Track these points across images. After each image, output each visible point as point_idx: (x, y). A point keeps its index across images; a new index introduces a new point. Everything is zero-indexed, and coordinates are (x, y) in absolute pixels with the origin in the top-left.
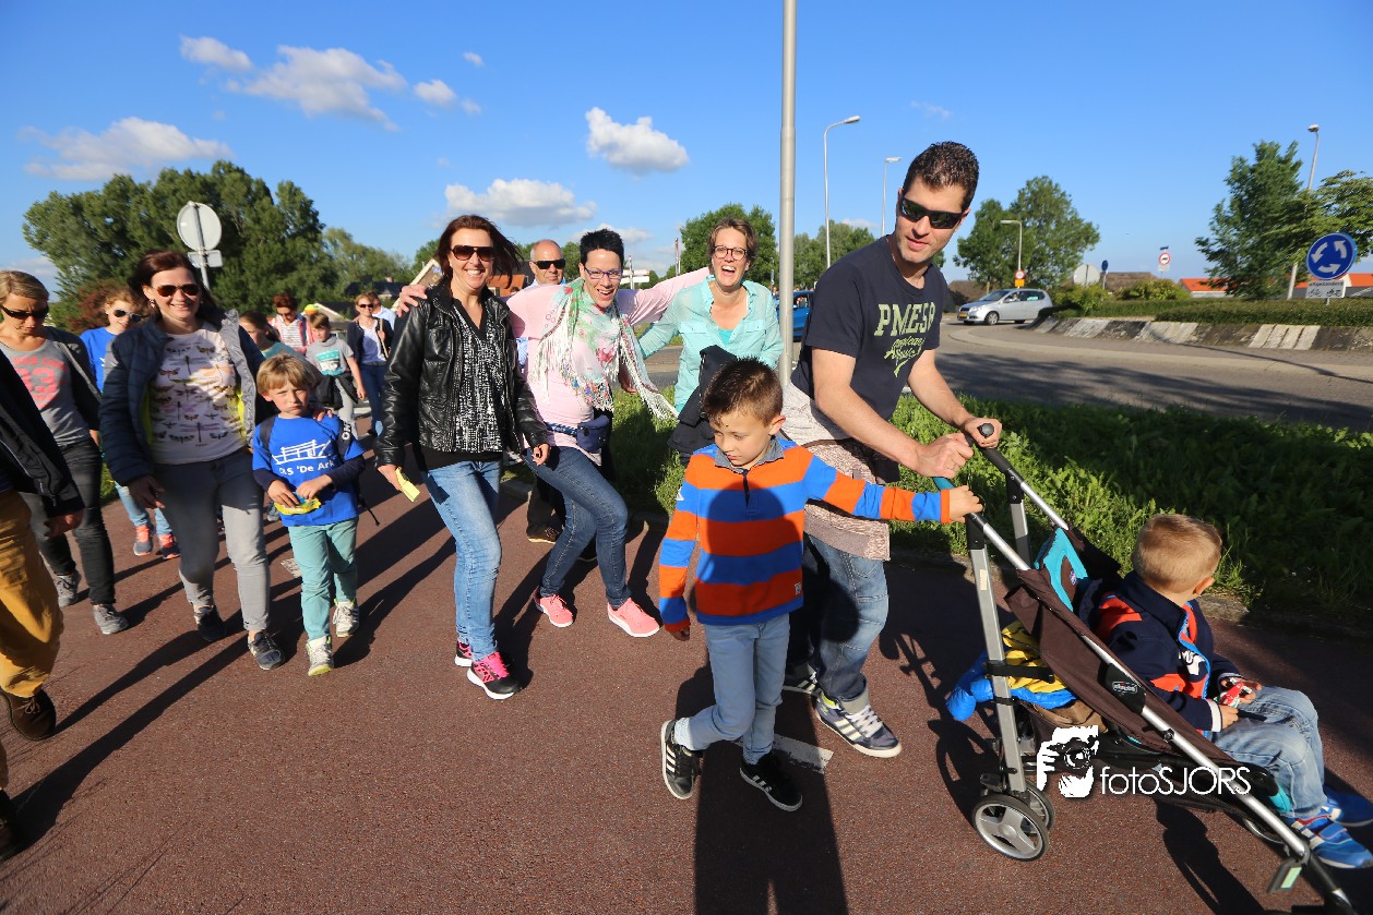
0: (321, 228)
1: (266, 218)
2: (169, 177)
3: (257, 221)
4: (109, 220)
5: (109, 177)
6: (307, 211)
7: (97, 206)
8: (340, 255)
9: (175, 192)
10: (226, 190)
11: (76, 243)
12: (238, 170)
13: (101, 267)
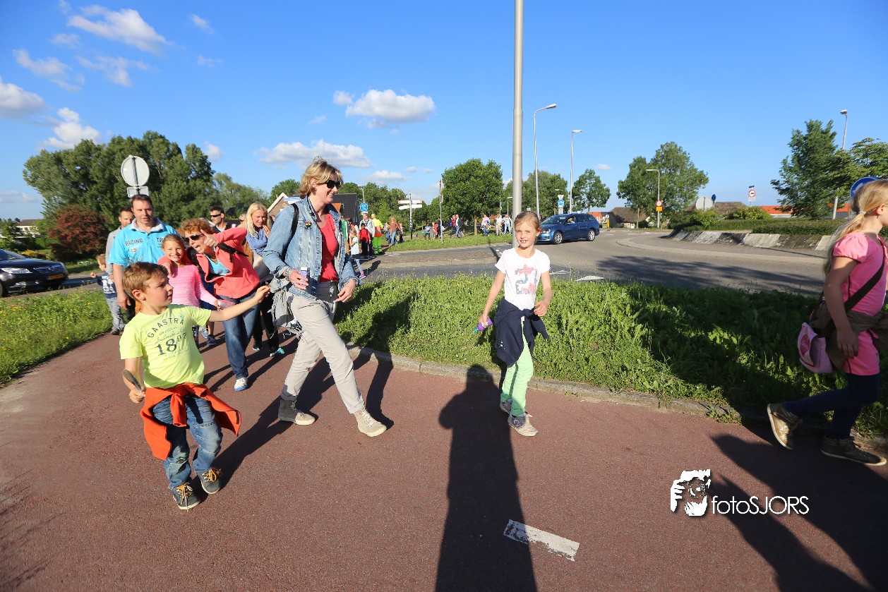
0: (212, 173)
1: (178, 167)
2: (117, 141)
3: (171, 168)
4: (79, 168)
6: (204, 162)
7: (70, 159)
8: (223, 190)
9: (121, 150)
10: (155, 149)
11: (56, 182)
12: (161, 137)
13: (72, 197)
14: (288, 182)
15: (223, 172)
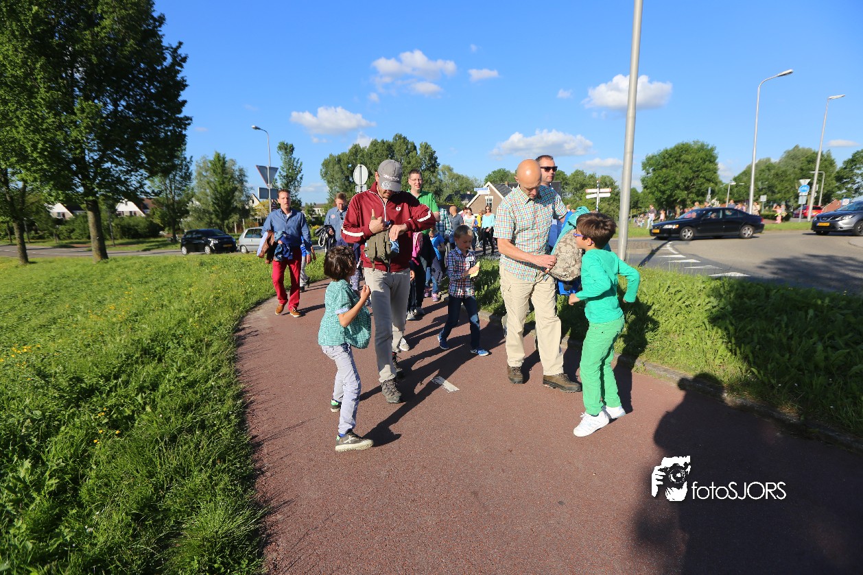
0: (438, 165)
1: (413, 162)
2: (374, 144)
3: (409, 163)
4: (350, 165)
5: (350, 147)
6: (432, 157)
7: (346, 159)
8: (445, 179)
9: (376, 151)
10: (398, 148)
11: (336, 176)
12: (405, 138)
13: (344, 187)
14: (499, 171)
15: (447, 164)
